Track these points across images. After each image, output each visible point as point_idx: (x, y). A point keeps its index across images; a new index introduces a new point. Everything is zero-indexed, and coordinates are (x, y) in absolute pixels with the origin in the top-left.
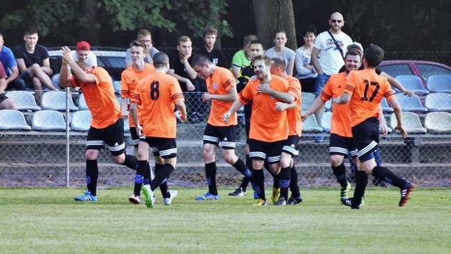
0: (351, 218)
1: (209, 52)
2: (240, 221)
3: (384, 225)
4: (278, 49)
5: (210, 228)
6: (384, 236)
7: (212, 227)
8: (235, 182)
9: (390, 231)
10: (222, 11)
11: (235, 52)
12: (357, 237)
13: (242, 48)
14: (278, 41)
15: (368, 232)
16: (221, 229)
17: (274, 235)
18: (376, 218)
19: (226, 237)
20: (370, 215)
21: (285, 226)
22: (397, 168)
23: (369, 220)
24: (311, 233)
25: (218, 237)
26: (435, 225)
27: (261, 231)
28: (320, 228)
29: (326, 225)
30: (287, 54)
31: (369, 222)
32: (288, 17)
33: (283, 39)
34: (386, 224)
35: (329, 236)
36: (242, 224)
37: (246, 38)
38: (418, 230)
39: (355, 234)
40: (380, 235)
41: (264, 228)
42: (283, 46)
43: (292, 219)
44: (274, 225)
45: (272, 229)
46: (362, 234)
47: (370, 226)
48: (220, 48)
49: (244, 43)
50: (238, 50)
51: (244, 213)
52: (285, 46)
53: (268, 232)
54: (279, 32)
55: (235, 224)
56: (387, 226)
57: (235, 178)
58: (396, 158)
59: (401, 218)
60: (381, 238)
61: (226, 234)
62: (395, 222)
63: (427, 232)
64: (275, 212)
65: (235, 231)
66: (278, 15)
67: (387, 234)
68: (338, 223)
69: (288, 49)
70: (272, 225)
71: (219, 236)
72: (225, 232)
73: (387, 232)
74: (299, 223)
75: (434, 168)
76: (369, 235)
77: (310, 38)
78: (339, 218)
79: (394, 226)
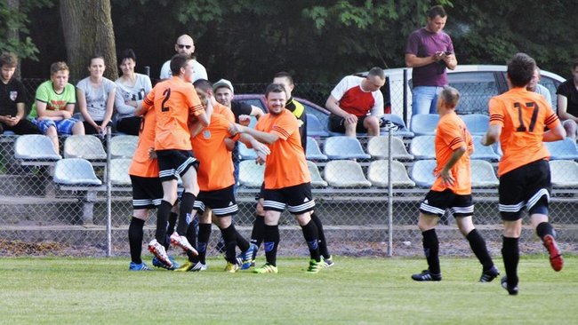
0: (188, 296)
1: (5, 83)
2: (46, 300)
3: (230, 304)
4: (95, 80)
5: (7, 309)
6: (229, 318)
7: (10, 307)
8: (40, 250)
9: (237, 313)
10: (22, 30)
11: (39, 84)
12: (196, 320)
13: (49, 79)
14: (94, 69)
15: (210, 313)
16: (22, 310)
17: (89, 317)
18: (218, 296)
19: (27, 319)
20: (212, 292)
21: (103, 306)
22: (246, 231)
23: (211, 299)
24: (136, 315)
25: (17, 320)
26: (295, 303)
27: (72, 313)
28: (148, 309)
29: (156, 305)
30: (106, 86)
31: (211, 301)
32: (106, 38)
33: (101, 66)
34: (232, 303)
35: (159, 318)
36: (48, 303)
37: (53, 65)
38: (273, 310)
39: (193, 316)
40: (224, 317)
41: (77, 308)
42: (100, 75)
43: (113, 296)
44: (90, 304)
45: (87, 311)
46: (202, 315)
47: (211, 306)
48: (19, 79)
49: (52, 72)
50: (43, 81)
51: (52, 290)
52: (104, 76)
53: (82, 314)
54: (95, 57)
55: (40, 303)
56: (233, 305)
57: (39, 244)
58: (244, 219)
59: (251, 296)
60: (226, 321)
61: (27, 317)
62: (244, 301)
63: (284, 313)
64: (92, 288)
65: (39, 312)
66: (94, 37)
67: (234, 316)
68: (172, 301)
69: (107, 80)
70: (87, 305)
71: (19, 318)
72: (26, 314)
73: (233, 313)
74: (121, 302)
75: (293, 231)
76: (211, 317)
77: (128, 66)
78: (172, 295)
79: (242, 305)
